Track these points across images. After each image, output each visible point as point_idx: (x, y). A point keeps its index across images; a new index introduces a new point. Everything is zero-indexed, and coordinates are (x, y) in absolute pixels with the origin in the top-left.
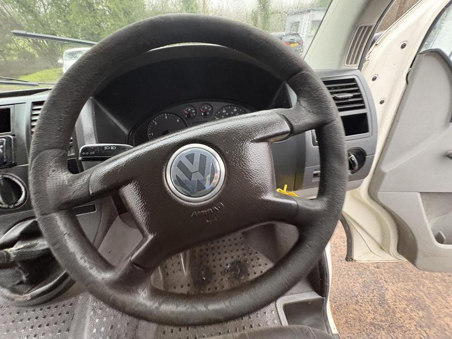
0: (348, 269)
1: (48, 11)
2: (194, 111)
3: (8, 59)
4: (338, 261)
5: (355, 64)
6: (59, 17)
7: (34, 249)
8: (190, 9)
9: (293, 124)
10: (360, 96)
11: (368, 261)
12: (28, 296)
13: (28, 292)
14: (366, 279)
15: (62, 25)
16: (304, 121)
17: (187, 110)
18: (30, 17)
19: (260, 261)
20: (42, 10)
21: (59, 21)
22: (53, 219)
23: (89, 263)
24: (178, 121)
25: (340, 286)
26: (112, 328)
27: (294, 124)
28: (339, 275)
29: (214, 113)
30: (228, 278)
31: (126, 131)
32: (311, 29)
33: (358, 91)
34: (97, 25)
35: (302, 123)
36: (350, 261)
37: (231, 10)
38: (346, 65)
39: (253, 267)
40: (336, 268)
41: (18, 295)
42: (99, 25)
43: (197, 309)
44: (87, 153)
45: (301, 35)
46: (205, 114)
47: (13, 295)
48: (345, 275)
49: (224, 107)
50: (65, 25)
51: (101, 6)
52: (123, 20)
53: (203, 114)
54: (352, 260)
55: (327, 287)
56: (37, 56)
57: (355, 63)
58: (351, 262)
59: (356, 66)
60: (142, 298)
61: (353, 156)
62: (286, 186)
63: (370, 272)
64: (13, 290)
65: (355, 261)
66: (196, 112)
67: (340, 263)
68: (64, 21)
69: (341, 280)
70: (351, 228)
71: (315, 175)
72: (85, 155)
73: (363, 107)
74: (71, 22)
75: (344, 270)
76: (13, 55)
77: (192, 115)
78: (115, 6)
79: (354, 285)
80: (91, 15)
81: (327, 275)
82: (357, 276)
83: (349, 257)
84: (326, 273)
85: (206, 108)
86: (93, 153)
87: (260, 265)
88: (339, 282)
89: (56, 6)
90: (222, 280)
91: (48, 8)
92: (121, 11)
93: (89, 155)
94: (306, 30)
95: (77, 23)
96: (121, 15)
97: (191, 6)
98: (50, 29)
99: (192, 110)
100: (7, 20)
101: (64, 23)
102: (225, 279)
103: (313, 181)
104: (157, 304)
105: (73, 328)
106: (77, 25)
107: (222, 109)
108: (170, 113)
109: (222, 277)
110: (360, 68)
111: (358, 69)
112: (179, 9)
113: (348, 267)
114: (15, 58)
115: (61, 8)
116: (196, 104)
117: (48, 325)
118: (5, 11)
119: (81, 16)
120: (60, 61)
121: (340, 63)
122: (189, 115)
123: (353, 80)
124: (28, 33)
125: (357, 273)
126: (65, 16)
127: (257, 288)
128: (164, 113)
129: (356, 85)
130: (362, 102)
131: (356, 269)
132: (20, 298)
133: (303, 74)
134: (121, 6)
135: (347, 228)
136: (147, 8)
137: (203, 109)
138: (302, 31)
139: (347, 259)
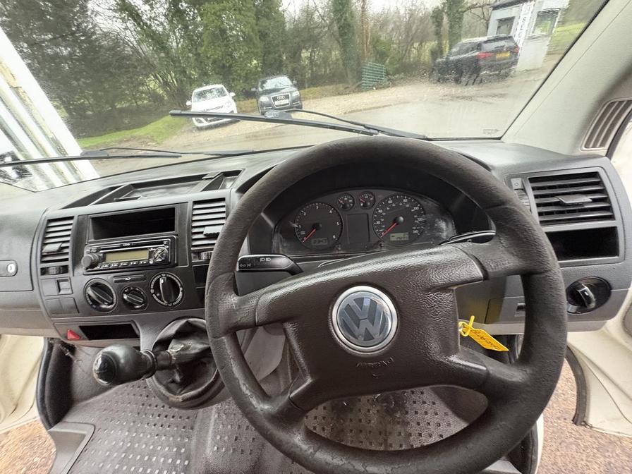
0: (578, 436)
1: (180, 46)
2: (351, 201)
3: (139, 103)
4: (559, 418)
5: (601, 146)
6: (190, 51)
7: (187, 352)
8: (343, 20)
9: (487, 269)
10: (606, 200)
11: (619, 433)
12: (180, 398)
13: (180, 394)
14: (613, 460)
15: (192, 60)
16: (503, 267)
17: (343, 200)
18: (163, 55)
19: (425, 397)
20: (174, 44)
21: (191, 55)
22: (222, 342)
23: (250, 391)
24: (331, 212)
25: (559, 460)
26: (236, 439)
27: (490, 270)
28: (559, 441)
29: (376, 204)
30: (378, 411)
31: (271, 224)
32: (536, 25)
33: (604, 191)
34: (229, 55)
35: (500, 269)
36: (581, 425)
37: (402, 12)
38: (584, 149)
39: (415, 402)
40: (555, 430)
41: (172, 395)
42: (231, 55)
43: (354, 467)
44: (245, 265)
45: (516, 39)
46: (365, 205)
47: (168, 394)
48: (571, 443)
49: (391, 197)
50: (196, 59)
51: (234, 32)
52: (259, 45)
53: (362, 205)
54: (586, 424)
55: (534, 462)
56: (166, 98)
57: (603, 144)
58: (583, 428)
59: (603, 151)
60: (298, 440)
61: (586, 288)
62: (473, 318)
63: (623, 450)
64: (168, 389)
65: (591, 427)
66: (353, 203)
67: (562, 423)
68: (195, 55)
69: (563, 451)
70: (587, 373)
71: (520, 308)
72: (243, 268)
73: (612, 217)
74: (202, 55)
75: (568, 435)
76: (144, 99)
77: (348, 206)
78: (251, 30)
79: (587, 466)
80: (223, 44)
81: (535, 443)
82: (595, 451)
83: (580, 418)
84: (533, 441)
85: (366, 197)
86: (250, 265)
87: (424, 403)
88: (558, 453)
89: (189, 38)
90: (369, 411)
91: (180, 42)
92: (256, 35)
93: (246, 267)
94: (525, 28)
95: (209, 55)
96: (257, 40)
97: (344, 16)
98: (180, 66)
99: (349, 199)
100: (142, 60)
101: (195, 57)
102: (373, 411)
103: (515, 316)
104: (311, 450)
105: (196, 428)
106: (208, 58)
107: (388, 199)
108: (322, 203)
109: (369, 407)
110: (609, 154)
111: (606, 156)
112: (328, 22)
113: (577, 431)
114: (145, 102)
115: (193, 40)
116: (355, 193)
117: (173, 417)
118: (140, 51)
119: (213, 47)
120: (188, 103)
121: (575, 145)
122: (344, 207)
123: (595, 175)
124: (183, 112)
125: (594, 446)
126: (196, 49)
127: (426, 460)
128: (315, 203)
129: (600, 183)
130: (609, 209)
131: (592, 440)
132: (173, 398)
133: (507, 208)
134: (256, 28)
135: (580, 373)
136: (288, 26)
137: (363, 198)
138: (518, 31)
139: (575, 421)
